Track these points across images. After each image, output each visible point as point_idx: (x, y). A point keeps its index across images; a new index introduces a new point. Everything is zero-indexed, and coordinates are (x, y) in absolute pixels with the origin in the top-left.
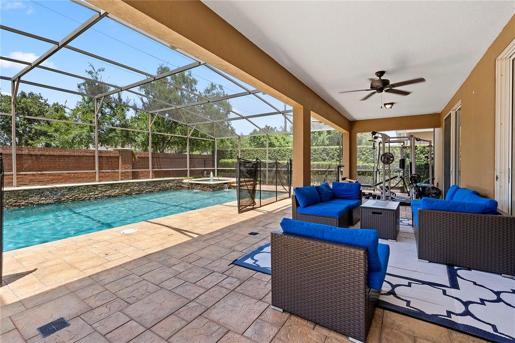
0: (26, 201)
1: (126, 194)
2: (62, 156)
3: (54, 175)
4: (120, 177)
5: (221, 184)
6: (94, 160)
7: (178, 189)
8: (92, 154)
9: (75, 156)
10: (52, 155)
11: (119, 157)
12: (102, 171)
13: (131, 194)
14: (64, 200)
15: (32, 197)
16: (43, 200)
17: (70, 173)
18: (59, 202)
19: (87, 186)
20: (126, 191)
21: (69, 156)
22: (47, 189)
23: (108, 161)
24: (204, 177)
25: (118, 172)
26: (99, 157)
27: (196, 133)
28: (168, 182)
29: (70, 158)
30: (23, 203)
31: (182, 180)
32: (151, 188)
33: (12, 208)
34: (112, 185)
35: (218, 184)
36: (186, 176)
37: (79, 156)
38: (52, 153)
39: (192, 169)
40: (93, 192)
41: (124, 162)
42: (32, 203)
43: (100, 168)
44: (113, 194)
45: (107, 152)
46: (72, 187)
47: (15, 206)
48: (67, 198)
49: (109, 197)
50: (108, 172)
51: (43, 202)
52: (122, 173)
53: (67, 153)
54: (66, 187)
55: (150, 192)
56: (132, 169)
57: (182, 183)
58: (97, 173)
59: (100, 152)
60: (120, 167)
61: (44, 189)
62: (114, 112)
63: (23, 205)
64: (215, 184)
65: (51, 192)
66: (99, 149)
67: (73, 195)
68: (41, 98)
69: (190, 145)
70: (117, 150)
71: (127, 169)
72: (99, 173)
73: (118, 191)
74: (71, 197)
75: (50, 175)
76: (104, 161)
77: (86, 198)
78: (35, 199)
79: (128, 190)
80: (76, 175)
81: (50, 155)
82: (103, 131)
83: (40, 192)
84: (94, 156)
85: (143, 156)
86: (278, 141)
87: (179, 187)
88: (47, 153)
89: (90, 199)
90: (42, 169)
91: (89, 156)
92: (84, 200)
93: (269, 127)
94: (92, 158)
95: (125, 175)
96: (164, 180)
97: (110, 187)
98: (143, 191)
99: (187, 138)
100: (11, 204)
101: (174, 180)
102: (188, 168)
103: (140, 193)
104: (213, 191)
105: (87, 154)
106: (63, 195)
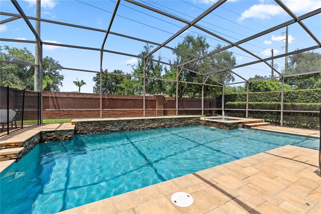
0: (105, 129)
1: (162, 127)
2: (127, 99)
3: (123, 111)
4: (156, 113)
5: (236, 123)
6: (143, 101)
7: (196, 125)
8: (142, 99)
9: (133, 100)
10: (122, 99)
11: (156, 100)
12: (147, 109)
13: (165, 127)
14: (125, 129)
15: (108, 126)
16: (113, 128)
17: (130, 110)
18: (122, 130)
19: (138, 120)
20: (162, 125)
21: (130, 100)
22: (116, 121)
23: (151, 103)
24: (213, 116)
25: (156, 110)
26: (146, 100)
27: (209, 81)
28: (190, 118)
29: (131, 101)
30: (103, 130)
31: (200, 117)
32: (178, 123)
33: (97, 133)
34: (153, 119)
35: (234, 124)
36: (201, 114)
37: (135, 100)
38: (122, 98)
39: (205, 109)
40: (141, 124)
41: (159, 104)
42: (108, 130)
43: (146, 108)
44: (153, 127)
45: (150, 97)
46: (130, 120)
47: (99, 131)
48: (127, 128)
49: (151, 128)
50: (150, 110)
51: (113, 129)
52: (158, 111)
53: (129, 98)
54: (126, 120)
55: (177, 126)
56: (164, 108)
57: (200, 120)
58: (144, 110)
59: (146, 97)
60: (157, 107)
61: (114, 121)
62: (154, 72)
63: (103, 131)
64: (231, 123)
65: (118, 123)
66: (146, 95)
67: (130, 126)
68: (122, 72)
69: (204, 90)
70: (155, 96)
71: (160, 108)
72: (145, 110)
73: (156, 124)
74: (129, 127)
75: (121, 111)
76: (149, 103)
77: (137, 128)
78: (109, 127)
79: (163, 124)
80: (133, 111)
81: (121, 99)
82: (148, 84)
83: (112, 123)
84: (143, 100)
85: (170, 99)
86: (273, 87)
87: (198, 123)
88: (120, 98)
89: (139, 129)
90: (117, 107)
91: (140, 100)
92: (136, 129)
93: (259, 76)
94: (142, 101)
95: (159, 113)
96: (187, 118)
97: (151, 121)
98: (172, 125)
99: (202, 85)
100: (97, 130)
101: (194, 118)
102: (202, 109)
103: (170, 126)
104: (230, 129)
105: (139, 98)
106: (125, 126)
